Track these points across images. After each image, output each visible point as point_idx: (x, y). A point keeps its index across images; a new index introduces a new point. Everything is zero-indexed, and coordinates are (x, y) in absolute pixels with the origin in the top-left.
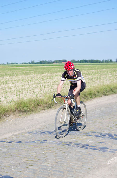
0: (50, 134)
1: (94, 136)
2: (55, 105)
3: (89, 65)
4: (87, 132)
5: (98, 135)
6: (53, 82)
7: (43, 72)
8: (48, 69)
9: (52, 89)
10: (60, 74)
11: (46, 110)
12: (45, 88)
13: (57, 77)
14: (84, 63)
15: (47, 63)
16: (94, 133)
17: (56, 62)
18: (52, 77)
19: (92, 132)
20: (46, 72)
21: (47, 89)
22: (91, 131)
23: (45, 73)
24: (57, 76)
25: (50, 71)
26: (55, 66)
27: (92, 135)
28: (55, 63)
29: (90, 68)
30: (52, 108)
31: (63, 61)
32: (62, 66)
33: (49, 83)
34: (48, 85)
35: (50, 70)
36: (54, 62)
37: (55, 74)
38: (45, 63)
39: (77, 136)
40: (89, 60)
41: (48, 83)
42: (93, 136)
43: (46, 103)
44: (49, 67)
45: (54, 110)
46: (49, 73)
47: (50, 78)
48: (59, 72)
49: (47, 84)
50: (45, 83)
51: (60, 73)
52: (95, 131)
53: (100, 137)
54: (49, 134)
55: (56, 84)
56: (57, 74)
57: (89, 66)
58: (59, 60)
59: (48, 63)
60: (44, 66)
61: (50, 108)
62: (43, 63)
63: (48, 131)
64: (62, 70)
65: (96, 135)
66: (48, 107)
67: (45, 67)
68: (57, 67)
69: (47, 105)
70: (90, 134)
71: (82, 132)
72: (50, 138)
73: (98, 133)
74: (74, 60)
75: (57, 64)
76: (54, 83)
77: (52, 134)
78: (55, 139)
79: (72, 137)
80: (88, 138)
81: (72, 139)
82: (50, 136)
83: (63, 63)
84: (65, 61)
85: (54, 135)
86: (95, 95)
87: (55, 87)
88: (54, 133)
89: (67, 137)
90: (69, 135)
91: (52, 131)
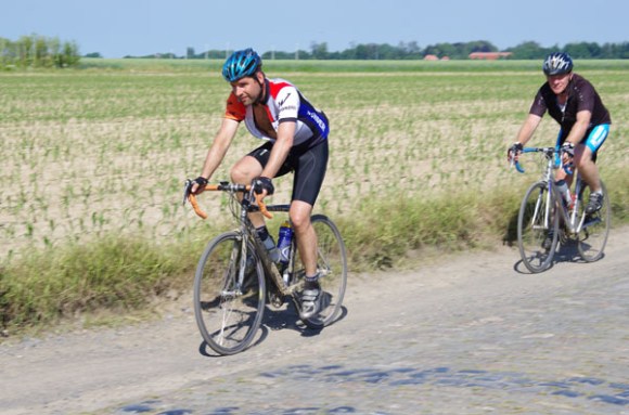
0: (375, 381)
1: (590, 398)
2: (411, 253)
3: (608, 68)
4: (559, 379)
5: (611, 393)
6: (411, 147)
7: (365, 99)
8: (394, 84)
9: (403, 180)
10: (452, 109)
11: (364, 275)
12: (366, 171)
13: (433, 124)
14: (584, 57)
15: (393, 58)
16: (593, 383)
17: (440, 51)
18: (411, 122)
19: (584, 381)
20: (382, 98)
21: (378, 178)
22: (576, 375)
23: (376, 101)
24: (437, 119)
25: (401, 93)
26: (429, 74)
27: (582, 394)
28: (432, 59)
29: (613, 84)
30: (395, 266)
31: (476, 49)
32: (466, 74)
33: (390, 152)
34: (386, 159)
35: (405, 91)
36: (428, 51)
37: (425, 108)
38: (381, 57)
39: (504, 393)
40: (613, 46)
41: (387, 148)
42: (583, 398)
43: (366, 240)
44: (401, 74)
45: (405, 274)
46: (394, 103)
47: (398, 127)
48: (448, 99)
49: (378, 154)
50: (371, 149)
51: (455, 106)
52: (598, 376)
53: (619, 402)
54: (368, 381)
55: (427, 157)
56: (436, 109)
57: (611, 72)
58: (457, 45)
59: (400, 54)
60: (373, 69)
61: (386, 263)
62: (373, 58)
63: (366, 367)
64: (463, 91)
65: (603, 393)
66: (374, 259)
67: (382, 74)
68: (440, 78)
69: (370, 250)
70: (573, 389)
71: (532, 377)
72: (371, 398)
73: (613, 385)
74: (532, 43)
75: (445, 61)
76: (416, 152)
77: (383, 384)
78: (394, 406)
79: (481, 399)
80: (557, 406)
81: (478, 408)
82: (372, 389)
83: (476, 58)
84: (486, 48)
85: (395, 388)
86: (622, 209)
87: (420, 169)
88: (396, 377)
89: (457, 398)
90: (468, 391)
91: (382, 366)
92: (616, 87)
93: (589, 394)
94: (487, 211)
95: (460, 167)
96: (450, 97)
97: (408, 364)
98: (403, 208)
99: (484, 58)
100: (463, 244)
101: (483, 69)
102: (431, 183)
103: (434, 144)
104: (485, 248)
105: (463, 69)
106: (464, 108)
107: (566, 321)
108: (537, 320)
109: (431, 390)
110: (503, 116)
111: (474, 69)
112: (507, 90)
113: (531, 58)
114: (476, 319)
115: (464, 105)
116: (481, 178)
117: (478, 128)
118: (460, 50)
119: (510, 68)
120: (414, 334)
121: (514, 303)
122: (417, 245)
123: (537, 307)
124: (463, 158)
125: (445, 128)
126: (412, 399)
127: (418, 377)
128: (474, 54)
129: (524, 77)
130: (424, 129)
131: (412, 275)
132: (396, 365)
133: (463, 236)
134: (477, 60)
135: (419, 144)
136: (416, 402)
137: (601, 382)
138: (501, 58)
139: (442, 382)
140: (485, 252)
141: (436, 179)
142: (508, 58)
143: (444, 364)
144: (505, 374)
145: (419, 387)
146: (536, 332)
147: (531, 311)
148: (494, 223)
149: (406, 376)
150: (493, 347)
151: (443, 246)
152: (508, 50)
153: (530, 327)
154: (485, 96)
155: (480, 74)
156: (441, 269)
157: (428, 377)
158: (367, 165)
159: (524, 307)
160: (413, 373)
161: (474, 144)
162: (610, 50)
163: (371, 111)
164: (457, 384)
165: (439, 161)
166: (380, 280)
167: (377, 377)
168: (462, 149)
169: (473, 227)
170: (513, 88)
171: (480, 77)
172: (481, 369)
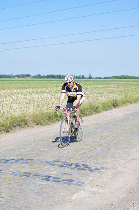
0: (6, 162)
1: (58, 166)
2: (14, 128)
3: (57, 81)
4: (50, 161)
5: (63, 164)
6: (13, 101)
7: (2, 88)
8: (8, 84)
9: (11, 109)
10: (22, 91)
11: (3, 134)
12: (2, 107)
13: (17, 95)
14: (51, 78)
15: (8, 78)
16: (58, 162)
17: (18, 76)
18: (12, 94)
19: (56, 161)
20: (5, 88)
21: (5, 109)
22: (54, 160)
23: (4, 89)
24: (18, 93)
25: (10, 87)
26: (16, 82)
27: (56, 165)
28: (16, 78)
29: (58, 85)
30: (10, 132)
31: (27, 76)
32: (25, 82)
33: (8, 102)
34: (7, 104)
35: (11, 86)
36: (16, 76)
37: (15, 91)
38: (5, 78)
39: (38, 165)
40: (57, 75)
41: (7, 101)
42: (56, 166)
43: (3, 126)
44: (10, 82)
45: (12, 134)
46: (8, 90)
47: (10, 96)
48: (21, 89)
49: (5, 103)
50: (3, 101)
51: (22, 90)
52: (59, 160)
53: (64, 167)
54: (4, 162)
55: (16, 103)
56: (18, 91)
57: (57, 82)
58: (22, 75)
59: (9, 77)
60: (3, 81)
61: (8, 131)
62: (3, 78)
63: (4, 159)
64: (24, 86)
65: (60, 164)
66: (5, 130)
67: (5, 82)
68: (19, 83)
69: (4, 128)
70: (54, 164)
71: (44, 161)
72: (5, 167)
73: (63, 162)
74: (39, 74)
75: (20, 79)
76: (14, 102)
77: (8, 163)
78: (11, 169)
79: (32, 167)
80: (50, 168)
81: (31, 169)
82: (5, 165)
83: (27, 78)
84: (29, 76)
85: (11, 164)
86: (62, 117)
87: (15, 107)
88: (11, 161)
89: (26, 167)
90: (29, 165)
91: (8, 158)
92: (59, 86)
93: (57, 165)
94: (31, 118)
95: (24, 106)
96: (21, 88)
97: (14, 158)
98: (11, 118)
99: (29, 78)
100: (26, 126)
101: (28, 81)
102: (18, 110)
103: (18, 100)
104: (31, 127)
105: (24, 81)
106: (24, 91)
107: (51, 145)
108: (44, 145)
109: (20, 165)
110: (33, 93)
111: (26, 81)
112: (34, 86)
113: (39, 78)
114: (30, 145)
115: (24, 90)
116: (29, 109)
117: (28, 96)
118: (23, 76)
119: (34, 81)
120: (15, 149)
121: (38, 141)
122: (15, 127)
123: (44, 142)
124: (25, 104)
125: (20, 96)
126: (16, 167)
127: (17, 161)
128: (26, 77)
129: (38, 83)
130: (15, 96)
131: (14, 134)
132: (11, 158)
133: (26, 124)
134: (27, 79)
135: (15, 100)
136: (16, 168)
137: (60, 161)
138: (32, 78)
139: (23, 162)
140: (31, 128)
141: (19, 109)
142: (34, 78)
143: (23, 157)
144: (38, 160)
145: (17, 164)
146: (44, 148)
147: (43, 143)
148: (33, 121)
149: (14, 161)
150: (34, 153)
151: (21, 126)
152: (34, 76)
153: (43, 147)
154: (29, 88)
155: (28, 82)
156: (21, 132)
157: (19, 161)
158: (2, 105)
159: (41, 142)
160: (15, 160)
161: (27, 100)
162: (57, 76)
163: (3, 91)
164: (26, 163)
165: (19, 104)
166: (6, 135)
167: (7, 161)
168: (24, 101)
169: (28, 122)
170: (35, 86)
171: (28, 83)
172: (31, 159)
